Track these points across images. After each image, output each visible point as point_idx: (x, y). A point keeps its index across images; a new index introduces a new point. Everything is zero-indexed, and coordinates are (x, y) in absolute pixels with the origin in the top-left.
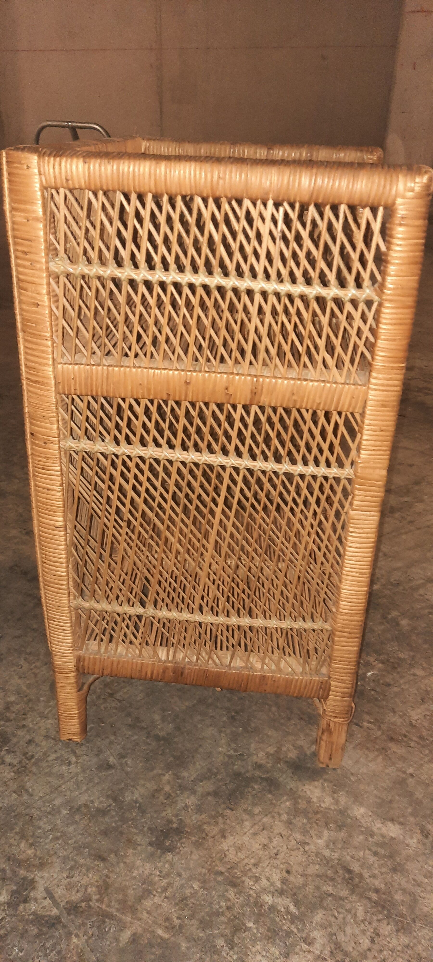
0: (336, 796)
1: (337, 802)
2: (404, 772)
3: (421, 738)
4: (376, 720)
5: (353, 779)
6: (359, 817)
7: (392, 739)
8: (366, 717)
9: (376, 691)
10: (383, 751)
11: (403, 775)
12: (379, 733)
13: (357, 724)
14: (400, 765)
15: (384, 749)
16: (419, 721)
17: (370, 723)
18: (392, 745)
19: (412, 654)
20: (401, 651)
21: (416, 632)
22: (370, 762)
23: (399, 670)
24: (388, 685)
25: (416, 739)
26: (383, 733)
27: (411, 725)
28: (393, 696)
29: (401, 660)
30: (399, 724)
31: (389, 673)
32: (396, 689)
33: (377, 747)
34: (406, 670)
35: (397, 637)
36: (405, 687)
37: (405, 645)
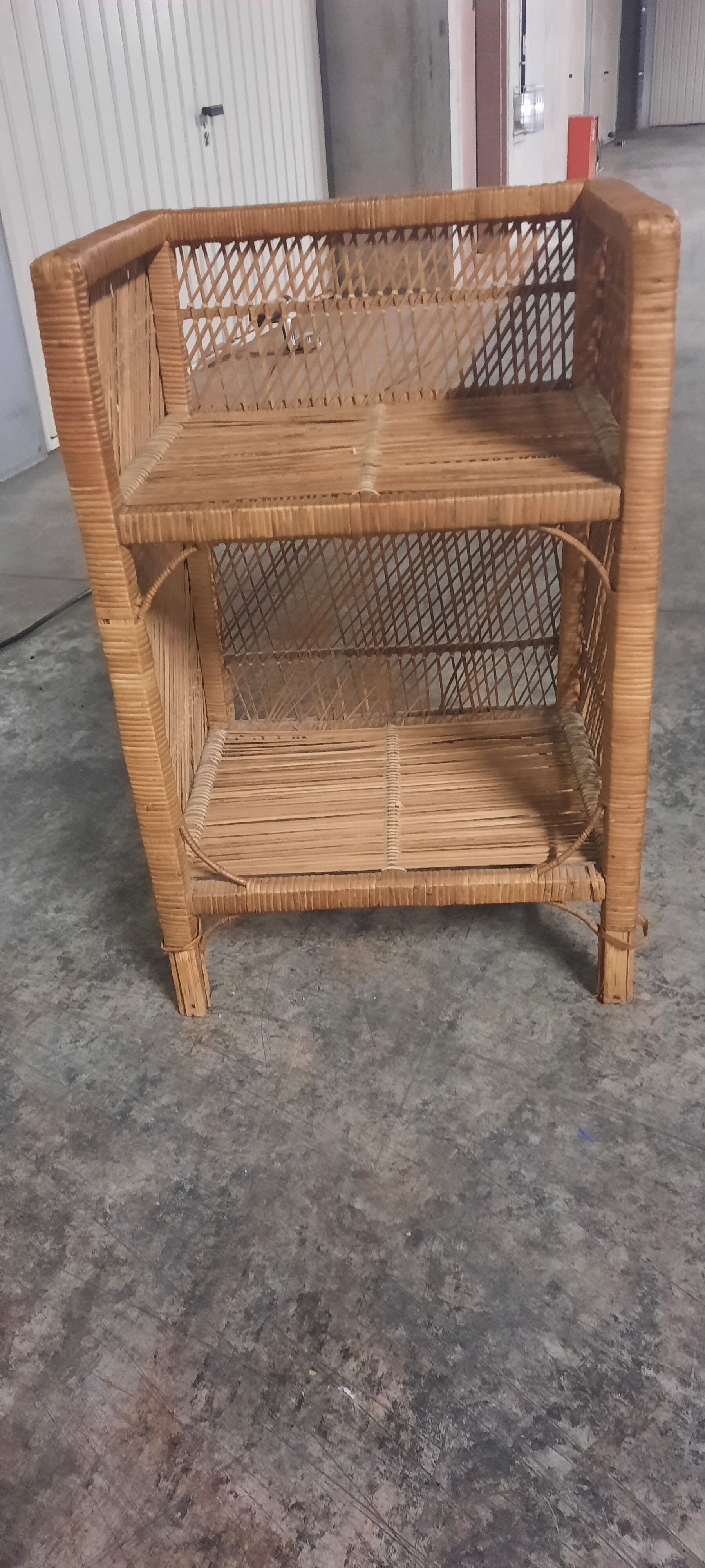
2: (94, 1470)
3: (186, 1504)
4: (219, 1413)
7: (174, 1443)
8: (222, 1394)
9: (298, 1407)
10: (141, 1430)
11: (87, 1467)
12: (185, 1420)
13: (200, 1378)
14: (111, 1461)
15: (147, 1431)
16: (231, 1497)
17: (209, 1400)
18: (158, 1444)
19: (444, 1482)
20: (443, 1455)
21: (531, 1489)
22: (114, 1407)
23: (379, 1453)
24: (323, 1432)
25: (181, 1491)
26: (187, 1427)
27: (218, 1482)
28: (293, 1442)
29: (413, 1456)
30: (217, 1456)
31: (361, 1431)
32: (314, 1448)
33: (150, 1417)
34: (382, 1468)
35: (491, 1444)
36: (328, 1466)
37: (470, 1465)
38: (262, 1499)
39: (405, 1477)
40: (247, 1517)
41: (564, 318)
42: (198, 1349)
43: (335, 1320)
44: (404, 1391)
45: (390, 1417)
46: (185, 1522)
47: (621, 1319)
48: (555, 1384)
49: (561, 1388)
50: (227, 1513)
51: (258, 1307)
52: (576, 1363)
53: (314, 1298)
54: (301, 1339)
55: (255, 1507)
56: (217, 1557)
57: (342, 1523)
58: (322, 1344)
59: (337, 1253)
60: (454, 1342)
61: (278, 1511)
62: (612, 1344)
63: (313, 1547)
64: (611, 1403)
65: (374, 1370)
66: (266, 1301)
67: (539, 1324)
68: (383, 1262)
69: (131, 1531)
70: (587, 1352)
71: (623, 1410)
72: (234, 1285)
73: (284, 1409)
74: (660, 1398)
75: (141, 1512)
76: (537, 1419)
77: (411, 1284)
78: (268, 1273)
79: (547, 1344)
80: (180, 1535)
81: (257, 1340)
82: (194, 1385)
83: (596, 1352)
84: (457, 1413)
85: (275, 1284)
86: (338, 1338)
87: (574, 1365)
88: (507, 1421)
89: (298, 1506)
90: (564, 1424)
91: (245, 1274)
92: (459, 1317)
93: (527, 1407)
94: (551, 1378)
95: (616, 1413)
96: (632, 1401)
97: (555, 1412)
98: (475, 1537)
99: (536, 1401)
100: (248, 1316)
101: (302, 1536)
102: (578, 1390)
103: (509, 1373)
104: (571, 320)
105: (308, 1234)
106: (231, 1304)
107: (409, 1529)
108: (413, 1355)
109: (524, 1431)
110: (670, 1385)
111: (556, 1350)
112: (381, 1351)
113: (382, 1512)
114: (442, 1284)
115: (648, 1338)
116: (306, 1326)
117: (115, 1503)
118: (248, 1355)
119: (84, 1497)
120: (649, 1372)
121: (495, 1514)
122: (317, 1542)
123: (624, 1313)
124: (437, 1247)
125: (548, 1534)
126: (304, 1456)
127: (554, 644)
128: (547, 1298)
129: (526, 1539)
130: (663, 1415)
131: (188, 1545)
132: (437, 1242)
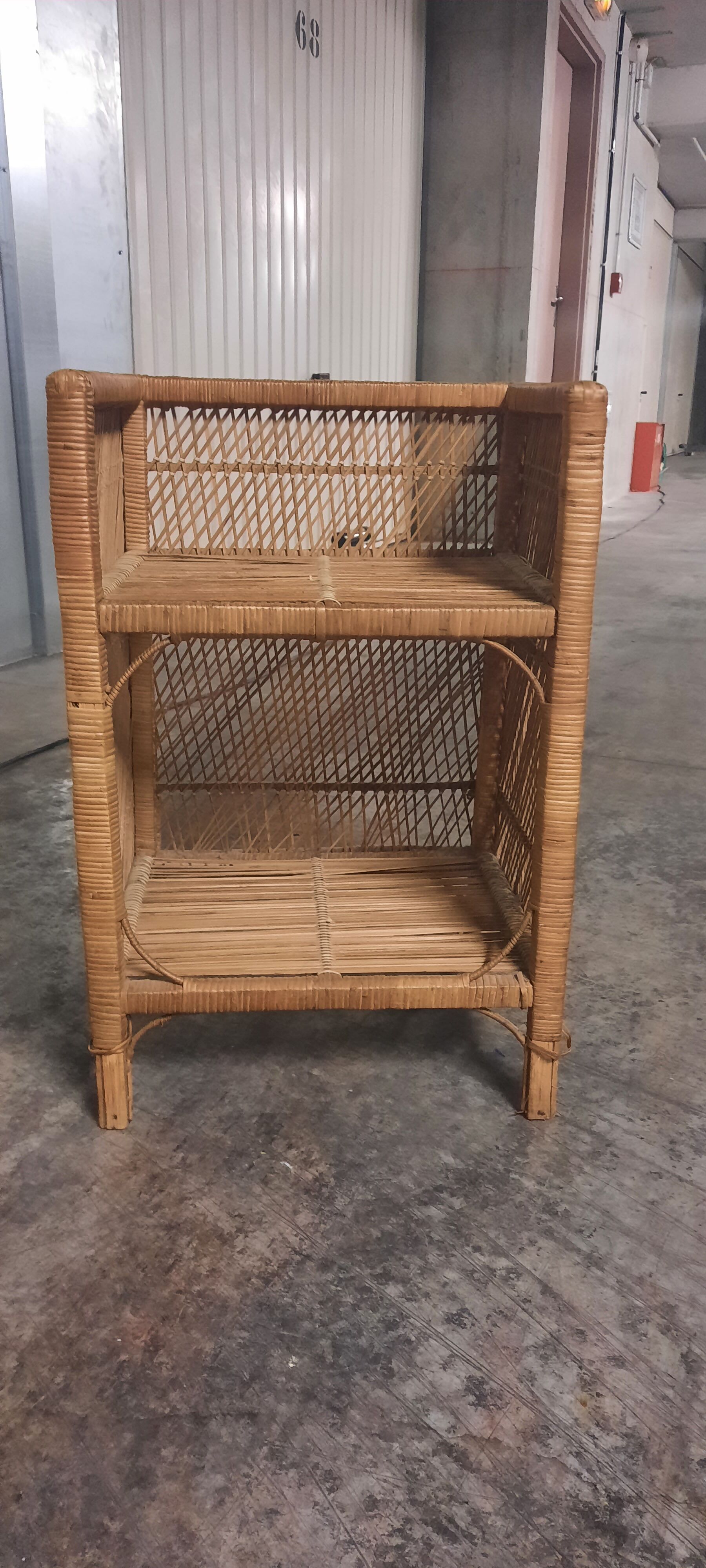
0: (59, 1125)
1: (51, 1125)
2: (93, 1184)
3: (158, 1207)
4: (190, 1165)
5: (85, 1139)
6: (27, 1141)
7: (154, 1177)
8: (193, 1157)
9: (249, 1169)
10: (131, 1168)
12: (165, 1167)
13: (179, 1147)
14: (107, 1181)
15: (135, 1169)
16: (191, 1207)
17: (183, 1159)
18: (143, 1176)
19: (349, 1215)
20: (350, 1203)
21: (413, 1225)
22: (113, 1155)
23: (305, 1197)
24: (265, 1182)
25: (156, 1200)
26: (165, 1170)
27: (182, 1199)
28: (242, 1184)
29: (331, 1199)
30: (184, 1186)
31: (293, 1184)
32: (258, 1189)
33: (139, 1163)
34: (305, 1204)
35: (388, 1199)
36: (265, 1199)
37: (370, 1208)
38: (215, 1210)
39: (321, 1210)
40: (202, 1218)
41: (488, 496)
42: (180, 1133)
43: (285, 1129)
44: (329, 1169)
45: (316, 1179)
46: (156, 1216)
47: (501, 1147)
48: (443, 1175)
49: (447, 1178)
50: (187, 1214)
51: (229, 1117)
52: (462, 1166)
53: (272, 1116)
54: (258, 1135)
55: (207, 1213)
56: (176, 1234)
57: (269, 1228)
58: (273, 1140)
59: (295, 1095)
60: (373, 1148)
61: (224, 1216)
62: (492, 1159)
63: (246, 1236)
64: (482, 1188)
65: (309, 1156)
66: (235, 1114)
67: (439, 1145)
68: (328, 1103)
69: (115, 1216)
70: (471, 1162)
71: (491, 1193)
72: (213, 1104)
73: (238, 1168)
74: (520, 1189)
75: (124, 1208)
76: (425, 1191)
77: (347, 1116)
78: (239, 1100)
79: (442, 1155)
80: (151, 1221)
81: (225, 1133)
82: (175, 1151)
83: (477, 1162)
84: (366, 1183)
85: (245, 1107)
86: (286, 1138)
87: (460, 1167)
88: (403, 1190)
89: (240, 1216)
90: (445, 1195)
91: (222, 1099)
92: (379, 1136)
93: (420, 1185)
94: (441, 1172)
95: (486, 1194)
96: (498, 1188)
97: (439, 1189)
98: (366, 1243)
99: (427, 1182)
100: (220, 1120)
101: (239, 1230)
102: (458, 1180)
103: (409, 1167)
104: (493, 497)
105: (274, 1084)
106: (209, 1113)
107: (319, 1234)
108: (341, 1151)
109: (414, 1196)
110: (530, 1184)
111: (449, 1159)
112: (318, 1148)
113: (300, 1225)
114: (370, 1118)
115: (519, 1159)
116: (263, 1129)
117: (106, 1201)
118: (217, 1140)
119: (84, 1196)
120: (516, 1177)
121: (383, 1232)
122: (250, 1234)
123: (503, 1145)
124: (370, 1099)
125: (420, 1247)
126: (248, 1192)
127: (471, 788)
128: (448, 1133)
129: (403, 1247)
130: (519, 1198)
131: (155, 1227)
132: (371, 1097)
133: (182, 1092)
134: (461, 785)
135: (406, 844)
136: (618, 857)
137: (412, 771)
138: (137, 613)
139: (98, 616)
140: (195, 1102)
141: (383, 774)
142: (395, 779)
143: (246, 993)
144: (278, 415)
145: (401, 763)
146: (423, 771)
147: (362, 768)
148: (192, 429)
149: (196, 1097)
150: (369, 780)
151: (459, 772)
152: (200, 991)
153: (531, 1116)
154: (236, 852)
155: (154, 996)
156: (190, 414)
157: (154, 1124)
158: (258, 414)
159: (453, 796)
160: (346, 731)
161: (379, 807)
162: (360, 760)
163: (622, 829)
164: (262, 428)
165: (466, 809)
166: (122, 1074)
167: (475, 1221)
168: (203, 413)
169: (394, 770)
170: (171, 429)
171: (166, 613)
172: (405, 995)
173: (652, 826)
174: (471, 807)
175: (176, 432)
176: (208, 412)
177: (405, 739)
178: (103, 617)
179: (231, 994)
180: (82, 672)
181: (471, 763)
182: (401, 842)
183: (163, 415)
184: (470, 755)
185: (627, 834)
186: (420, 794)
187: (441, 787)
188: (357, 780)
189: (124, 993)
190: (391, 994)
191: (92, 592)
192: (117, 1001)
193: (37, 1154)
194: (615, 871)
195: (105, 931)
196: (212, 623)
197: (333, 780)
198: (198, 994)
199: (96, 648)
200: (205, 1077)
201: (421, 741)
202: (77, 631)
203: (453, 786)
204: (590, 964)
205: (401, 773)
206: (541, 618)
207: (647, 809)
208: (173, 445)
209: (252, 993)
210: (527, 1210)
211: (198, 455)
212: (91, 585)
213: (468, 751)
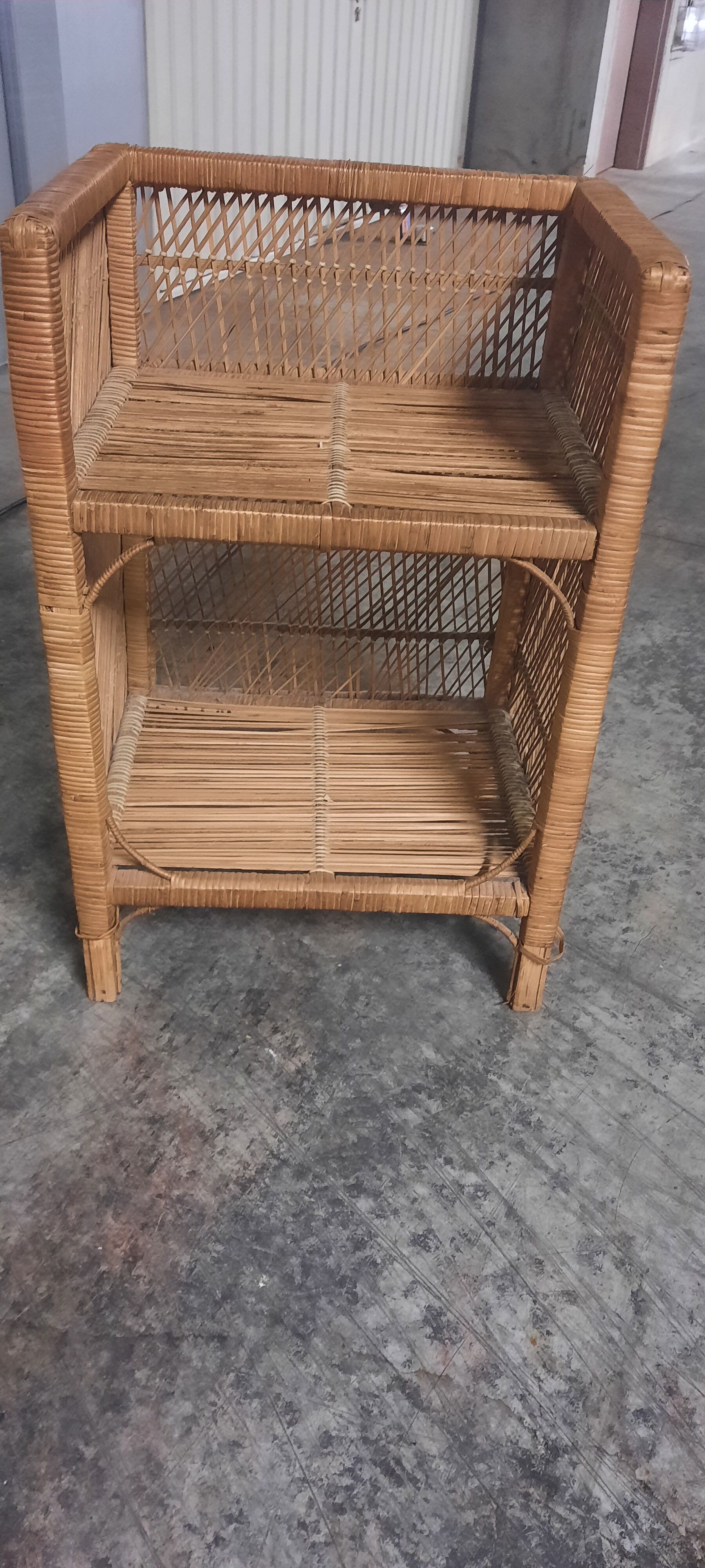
0: (49, 993)
1: (40, 993)
2: (81, 1065)
3: (143, 1096)
4: (176, 1048)
5: (74, 1011)
6: (17, 1011)
7: (141, 1061)
8: (180, 1038)
9: (234, 1055)
10: (118, 1048)
11: (76, 1063)
12: (151, 1048)
13: (166, 1026)
14: (94, 1063)
15: (123, 1050)
16: (176, 1098)
17: (170, 1040)
18: (130, 1059)
19: (328, 1115)
20: (330, 1100)
21: (389, 1130)
22: (101, 1032)
23: (286, 1091)
24: (249, 1072)
25: (141, 1088)
26: (151, 1053)
27: (168, 1088)
28: (226, 1074)
29: (311, 1096)
30: (170, 1073)
31: (276, 1076)
32: (241, 1080)
33: (126, 1043)
34: (286, 1100)
35: (367, 1099)
36: (247, 1092)
37: (349, 1108)
38: (197, 1101)
39: (301, 1107)
40: (185, 1111)
41: (538, 317)
42: (168, 1009)
43: (272, 1008)
44: (312, 1059)
45: (298, 1072)
46: (140, 1106)
47: (483, 1042)
48: (423, 1073)
49: (427, 1075)
50: (170, 1106)
51: (217, 991)
52: (442, 1063)
53: (260, 993)
54: (245, 1015)
55: (191, 1106)
56: (159, 1129)
57: (250, 1126)
58: (259, 1021)
59: (283, 968)
60: (357, 1036)
61: (206, 1110)
62: (472, 1056)
63: (227, 1135)
64: (460, 1090)
65: (294, 1043)
66: (224, 989)
67: (422, 1036)
68: (316, 980)
69: (101, 1105)
70: (452, 1058)
71: (468, 1096)
72: (202, 975)
73: (223, 1054)
74: (497, 1093)
75: (110, 1095)
76: (404, 1091)
77: (334, 996)
78: (229, 971)
79: (424, 1048)
80: (135, 1113)
81: (212, 1011)
82: (162, 1029)
83: (458, 1059)
84: (347, 1077)
85: (233, 980)
86: (272, 1020)
87: (440, 1064)
88: (382, 1088)
89: (222, 1111)
90: (422, 1096)
91: (211, 969)
92: (364, 1022)
93: (399, 1083)
94: (421, 1069)
95: (462, 1097)
96: (476, 1092)
97: (418, 1089)
98: (341, 1148)
99: (406, 1080)
100: (208, 996)
101: (220, 1127)
102: (438, 1079)
103: (390, 1061)
104: (545, 318)
105: (263, 953)
106: (198, 986)
107: (297, 1136)
108: (324, 1038)
109: (393, 1096)
110: (506, 1087)
111: (429, 1053)
112: (302, 1033)
113: (280, 1124)
114: (357, 1000)
115: (499, 1057)
116: (250, 1008)
117: (93, 1087)
118: (204, 1019)
119: (71, 1080)
120: (494, 1078)
121: (359, 1138)
122: (231, 1133)
123: (486, 1040)
124: (358, 977)
125: (393, 1156)
126: (231, 1083)
127: (489, 640)
128: (432, 1022)
129: (377, 1155)
130: (495, 1104)
131: (140, 1119)
132: (359, 974)
133: (171, 958)
134: (479, 636)
135: (415, 693)
136: (640, 676)
137: (427, 620)
138: (116, 513)
139: (71, 514)
140: (184, 971)
141: (395, 621)
142: (409, 627)
143: (235, 892)
144: (295, 204)
145: (415, 611)
146: (439, 620)
147: (373, 615)
148: (190, 215)
149: (186, 966)
150: (380, 626)
151: (478, 622)
152: (188, 887)
153: (515, 1007)
154: (236, 692)
155: (141, 890)
156: (188, 196)
157: (143, 997)
158: (270, 200)
159: (469, 647)
160: (357, 575)
161: (389, 655)
162: (372, 606)
163: (650, 636)
164: (274, 218)
165: (482, 661)
166: (110, 956)
167: (449, 1128)
168: (204, 196)
169: (407, 618)
170: (165, 215)
171: (149, 515)
172: (398, 901)
173: (682, 634)
174: (488, 660)
175: (171, 219)
176: (211, 195)
177: (421, 587)
178: (77, 517)
179: (220, 892)
180: (54, 575)
181: (492, 615)
182: (410, 691)
183: (155, 196)
184: (491, 606)
185: (654, 643)
186: (434, 644)
187: (457, 637)
188: (367, 626)
189: (110, 885)
190: (383, 898)
191: (64, 488)
192: (103, 895)
193: (26, 1027)
194: (635, 695)
195: (88, 831)
196: (201, 529)
197: (341, 625)
198: (186, 891)
199: (70, 550)
200: (195, 941)
201: (439, 589)
202: (47, 530)
203: (471, 638)
204: (596, 817)
205: (416, 621)
206: (580, 540)
207: (679, 610)
208: (168, 233)
209: (242, 892)
210: (501, 1119)
211: (198, 248)
212: (63, 480)
213: (490, 601)
